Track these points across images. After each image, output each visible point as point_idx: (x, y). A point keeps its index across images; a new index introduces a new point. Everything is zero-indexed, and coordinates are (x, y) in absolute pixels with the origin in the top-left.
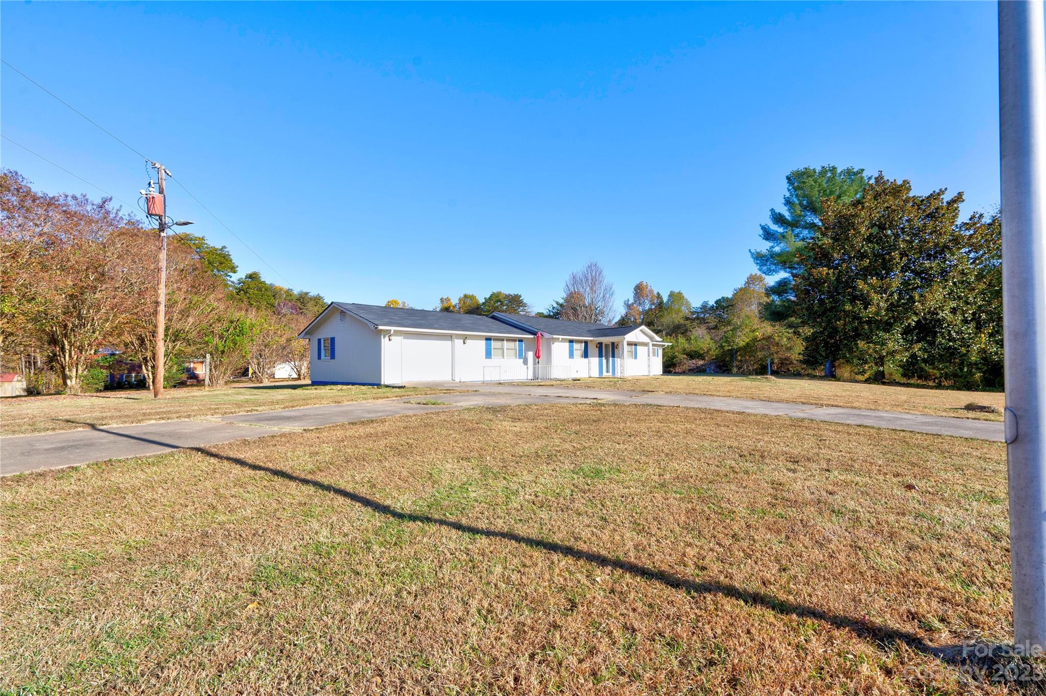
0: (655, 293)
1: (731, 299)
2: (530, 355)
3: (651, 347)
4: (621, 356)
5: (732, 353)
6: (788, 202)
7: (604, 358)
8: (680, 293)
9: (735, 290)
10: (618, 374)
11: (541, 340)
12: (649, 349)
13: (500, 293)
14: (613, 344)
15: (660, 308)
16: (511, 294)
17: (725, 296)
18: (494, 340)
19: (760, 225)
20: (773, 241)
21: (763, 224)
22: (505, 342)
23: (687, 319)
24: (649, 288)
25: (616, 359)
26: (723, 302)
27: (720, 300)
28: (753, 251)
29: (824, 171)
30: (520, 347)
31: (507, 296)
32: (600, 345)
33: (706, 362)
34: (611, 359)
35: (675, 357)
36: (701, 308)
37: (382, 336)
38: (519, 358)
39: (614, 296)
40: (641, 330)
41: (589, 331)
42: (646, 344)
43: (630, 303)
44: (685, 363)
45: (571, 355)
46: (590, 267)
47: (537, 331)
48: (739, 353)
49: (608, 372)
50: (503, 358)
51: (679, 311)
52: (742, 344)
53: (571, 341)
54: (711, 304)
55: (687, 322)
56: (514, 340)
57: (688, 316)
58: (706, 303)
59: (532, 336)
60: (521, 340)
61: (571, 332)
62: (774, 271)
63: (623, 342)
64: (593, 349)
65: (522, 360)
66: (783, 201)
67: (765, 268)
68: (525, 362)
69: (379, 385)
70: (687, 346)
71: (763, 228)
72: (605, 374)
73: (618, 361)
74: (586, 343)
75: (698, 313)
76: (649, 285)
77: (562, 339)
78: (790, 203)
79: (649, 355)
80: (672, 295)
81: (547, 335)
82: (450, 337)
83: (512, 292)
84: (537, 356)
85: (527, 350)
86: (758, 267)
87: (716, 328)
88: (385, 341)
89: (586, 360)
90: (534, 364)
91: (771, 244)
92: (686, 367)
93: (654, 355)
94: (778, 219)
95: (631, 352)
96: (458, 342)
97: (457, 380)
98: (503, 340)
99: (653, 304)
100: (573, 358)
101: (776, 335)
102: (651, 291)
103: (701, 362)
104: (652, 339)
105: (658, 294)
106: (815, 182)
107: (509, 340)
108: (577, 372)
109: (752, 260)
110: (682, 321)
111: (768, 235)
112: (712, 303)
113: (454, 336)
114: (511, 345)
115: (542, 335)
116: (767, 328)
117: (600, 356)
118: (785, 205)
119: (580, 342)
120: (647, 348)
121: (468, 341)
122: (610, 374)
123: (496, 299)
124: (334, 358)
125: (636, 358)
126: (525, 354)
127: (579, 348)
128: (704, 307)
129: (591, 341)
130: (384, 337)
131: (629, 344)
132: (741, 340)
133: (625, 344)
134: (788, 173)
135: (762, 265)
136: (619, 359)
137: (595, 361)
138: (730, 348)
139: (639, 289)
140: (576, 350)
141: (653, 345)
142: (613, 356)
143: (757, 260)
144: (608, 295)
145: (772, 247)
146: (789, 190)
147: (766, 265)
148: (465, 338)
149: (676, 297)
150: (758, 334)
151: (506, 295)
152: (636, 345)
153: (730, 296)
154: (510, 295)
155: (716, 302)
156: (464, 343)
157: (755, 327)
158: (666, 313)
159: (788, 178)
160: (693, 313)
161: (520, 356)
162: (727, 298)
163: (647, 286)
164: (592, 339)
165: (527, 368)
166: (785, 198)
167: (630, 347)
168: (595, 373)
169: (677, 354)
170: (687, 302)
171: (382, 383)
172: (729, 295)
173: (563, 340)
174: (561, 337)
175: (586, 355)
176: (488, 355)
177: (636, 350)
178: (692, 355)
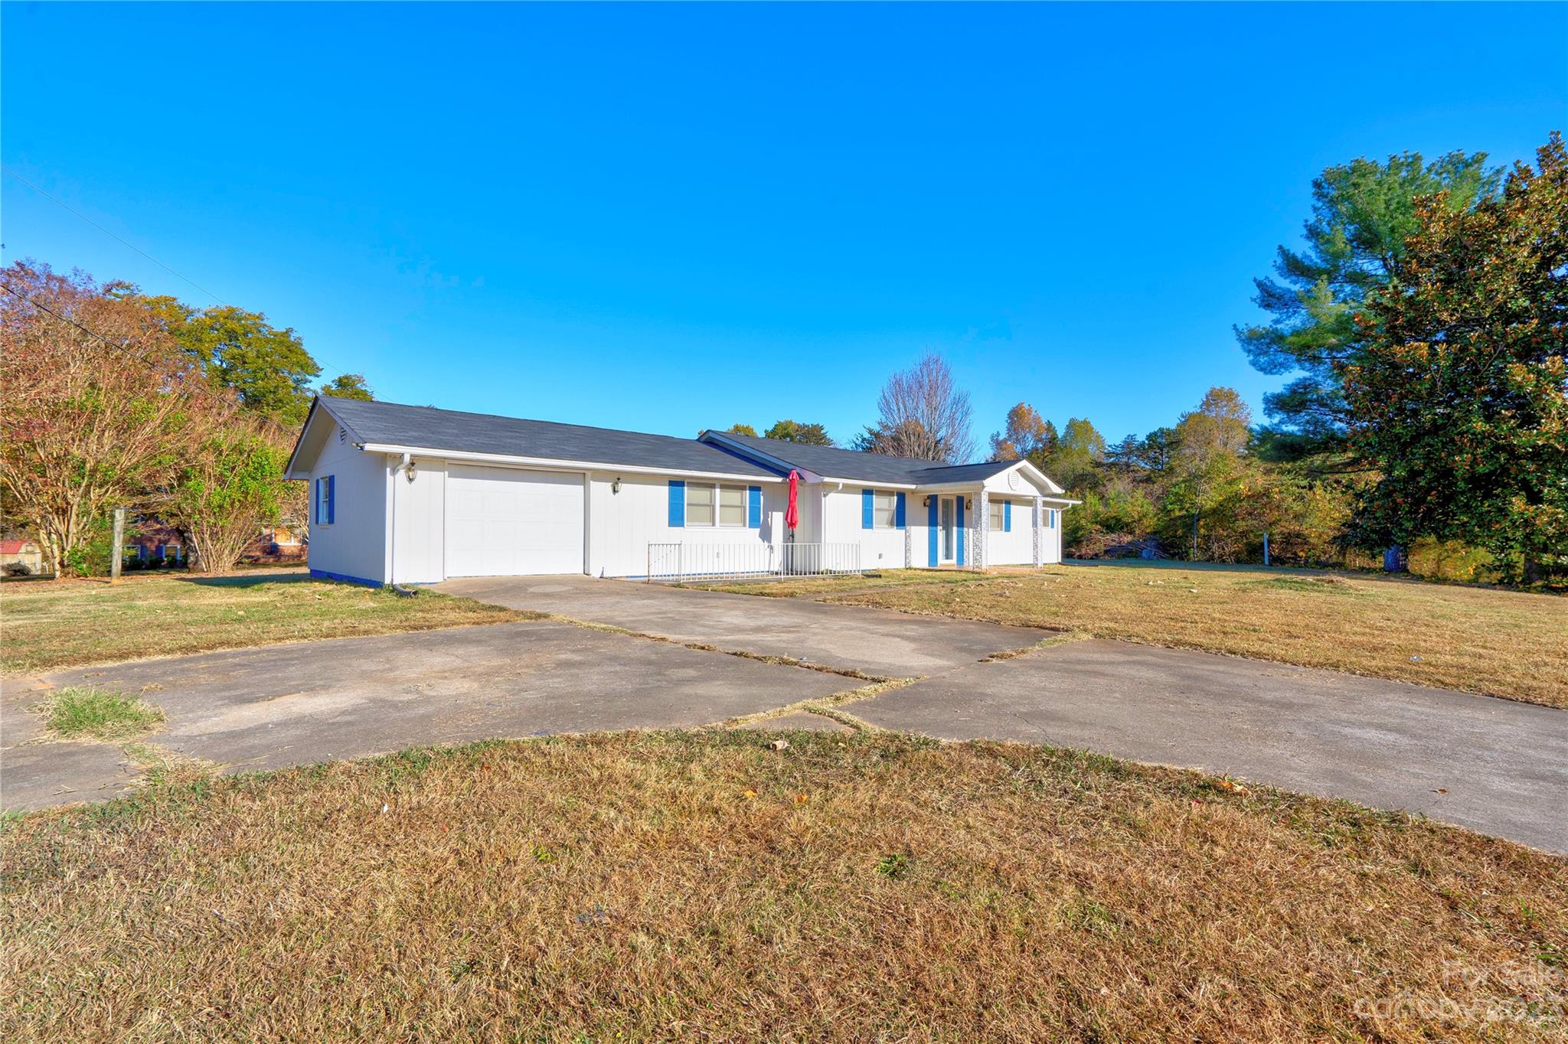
0: (1044, 421)
1: (1175, 432)
2: (778, 519)
3: (1040, 508)
4: (976, 524)
5: (1190, 522)
6: (1313, 233)
7: (940, 528)
8: (1086, 422)
9: (1183, 417)
10: (969, 563)
11: (799, 488)
12: (1035, 512)
13: (791, 422)
14: (960, 499)
15: (1051, 447)
16: (807, 423)
17: (1165, 426)
18: (691, 485)
19: (1255, 280)
20: (1279, 308)
21: (1261, 278)
22: (718, 491)
23: (1099, 465)
24: (1033, 413)
25: (965, 529)
26: (1161, 436)
27: (1155, 434)
28: (1240, 327)
29: (1395, 165)
30: (754, 502)
31: (801, 428)
32: (932, 501)
33: (1136, 539)
34: (955, 529)
35: (1082, 528)
36: (1123, 447)
37: (388, 470)
38: (750, 527)
39: (971, 417)
40: (1019, 470)
41: (911, 472)
42: (1029, 502)
43: (1001, 438)
44: (1099, 540)
45: (868, 522)
46: (926, 364)
47: (790, 467)
48: (1202, 523)
49: (948, 556)
50: (714, 525)
51: (1085, 452)
52: (1209, 505)
53: (867, 492)
54: (1141, 440)
55: (1098, 470)
56: (738, 486)
57: (1099, 460)
58: (1131, 437)
59: (779, 480)
60: (755, 488)
61: (869, 473)
62: (1281, 365)
63: (979, 495)
64: (915, 508)
65: (758, 530)
66: (1305, 232)
67: (1263, 359)
68: (766, 535)
69: (377, 585)
70: (1101, 509)
71: (1260, 285)
72: (941, 561)
73: (969, 533)
74: (902, 496)
75: (1117, 454)
76: (1034, 409)
77: (844, 485)
78: (1318, 234)
79: (1035, 524)
80: (1072, 425)
81: (811, 478)
82: (580, 477)
83: (809, 421)
84: (791, 523)
85: (771, 507)
86: (1251, 358)
87: (1148, 480)
88: (396, 483)
89: (900, 533)
90: (786, 540)
91: (1275, 316)
92: (1099, 548)
93: (1045, 524)
94: (1294, 266)
95: (999, 517)
96: (600, 489)
97: (595, 574)
98: (713, 486)
99: (1040, 440)
100: (872, 527)
101: (1277, 490)
102: (1037, 419)
103: (1128, 538)
104: (1042, 488)
105: (1049, 424)
106: (1379, 184)
107: (727, 486)
108: (880, 556)
109: (1238, 345)
110: (1089, 469)
111: (1270, 298)
112: (1141, 438)
113: (589, 474)
114: (734, 497)
115: (801, 478)
116: (1254, 478)
117: (933, 522)
118: (1308, 238)
119: (888, 493)
120: (1030, 509)
121: (623, 487)
122: (954, 561)
123: (782, 433)
124: (333, 522)
125: (1008, 529)
126: (766, 516)
127: (884, 506)
128: (1129, 447)
129: (913, 492)
130: (394, 471)
131: (995, 499)
132: (1209, 498)
133: (985, 498)
134: (1317, 175)
135: (1259, 355)
136: (971, 530)
137: (920, 533)
138: (1184, 512)
139: (1017, 416)
140: (877, 510)
141: (1045, 504)
142: (961, 524)
143: (1249, 344)
144: (958, 415)
145: (1277, 322)
146: (1315, 209)
147: (1266, 353)
148: (617, 480)
149: (1079, 429)
150: (1242, 487)
151: (799, 426)
152: (1008, 503)
153: (1173, 427)
154: (805, 426)
155: (1149, 437)
156: (615, 491)
157: (1234, 474)
158: (1061, 455)
159: (1317, 185)
160: (1109, 455)
161: (754, 522)
162: (1168, 430)
163: (1030, 411)
164: (913, 487)
165: (771, 548)
166: (1306, 226)
167: (995, 507)
168: (920, 560)
169: (1083, 522)
170: (1098, 437)
171: (387, 581)
172: (1172, 424)
173: (847, 489)
174: (841, 481)
175: (900, 520)
176: (676, 518)
177: (1008, 512)
178: (1112, 525)
